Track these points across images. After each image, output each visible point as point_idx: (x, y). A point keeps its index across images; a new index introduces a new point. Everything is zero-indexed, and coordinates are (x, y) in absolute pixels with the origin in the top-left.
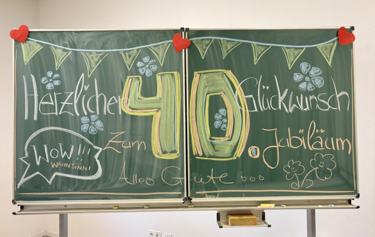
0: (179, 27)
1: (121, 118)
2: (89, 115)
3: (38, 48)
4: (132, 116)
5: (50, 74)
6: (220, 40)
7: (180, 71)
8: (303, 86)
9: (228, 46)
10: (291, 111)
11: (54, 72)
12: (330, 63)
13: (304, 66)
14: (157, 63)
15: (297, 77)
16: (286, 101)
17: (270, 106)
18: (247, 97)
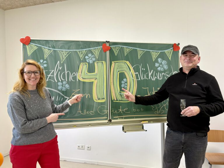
0: (105, 41)
1: (78, 83)
2: (62, 81)
3: (36, 48)
4: (83, 82)
5: (42, 61)
6: (123, 47)
7: (106, 61)
8: (159, 69)
9: (127, 50)
10: (154, 80)
11: (44, 60)
12: (170, 59)
13: (159, 60)
14: (95, 57)
15: (157, 65)
16: (152, 75)
17: (145, 77)
18: (136, 73)
